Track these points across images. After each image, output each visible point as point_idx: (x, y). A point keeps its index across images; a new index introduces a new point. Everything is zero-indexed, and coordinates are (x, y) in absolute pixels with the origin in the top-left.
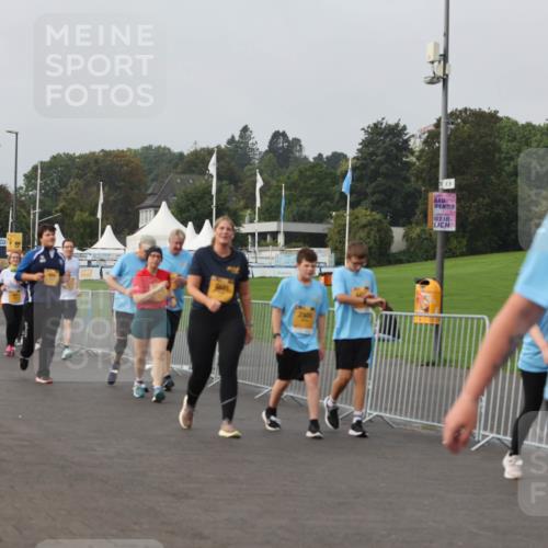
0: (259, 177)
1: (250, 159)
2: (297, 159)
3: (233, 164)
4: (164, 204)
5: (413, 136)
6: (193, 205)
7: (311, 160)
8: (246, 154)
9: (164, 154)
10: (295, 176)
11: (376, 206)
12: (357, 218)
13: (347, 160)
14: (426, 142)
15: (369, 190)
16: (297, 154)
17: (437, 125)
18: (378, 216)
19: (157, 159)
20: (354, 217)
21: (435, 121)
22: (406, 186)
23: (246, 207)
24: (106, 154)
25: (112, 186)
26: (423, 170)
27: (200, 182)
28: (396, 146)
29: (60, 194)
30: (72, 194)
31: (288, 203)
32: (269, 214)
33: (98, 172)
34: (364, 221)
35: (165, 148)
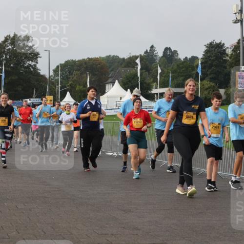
0: (159, 68)
1: (155, 60)
2: (176, 60)
3: (147, 62)
4: (117, 81)
5: (227, 48)
6: (130, 81)
7: (182, 60)
8: (153, 58)
9: (116, 59)
10: (175, 67)
11: (212, 80)
12: (203, 85)
13: (198, 59)
14: (233, 50)
15: (208, 73)
16: (176, 57)
17: (239, 43)
18: (213, 84)
19: (113, 61)
20: (202, 85)
21: (237, 41)
22: (225, 70)
23: (154, 82)
24: (90, 59)
25: (93, 74)
26: (233, 63)
27: (132, 71)
28: (220, 52)
29: (69, 78)
30: (75, 78)
31: (173, 79)
32: (164, 85)
33: (86, 68)
34: (206, 86)
35: (116, 56)
